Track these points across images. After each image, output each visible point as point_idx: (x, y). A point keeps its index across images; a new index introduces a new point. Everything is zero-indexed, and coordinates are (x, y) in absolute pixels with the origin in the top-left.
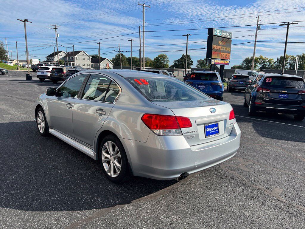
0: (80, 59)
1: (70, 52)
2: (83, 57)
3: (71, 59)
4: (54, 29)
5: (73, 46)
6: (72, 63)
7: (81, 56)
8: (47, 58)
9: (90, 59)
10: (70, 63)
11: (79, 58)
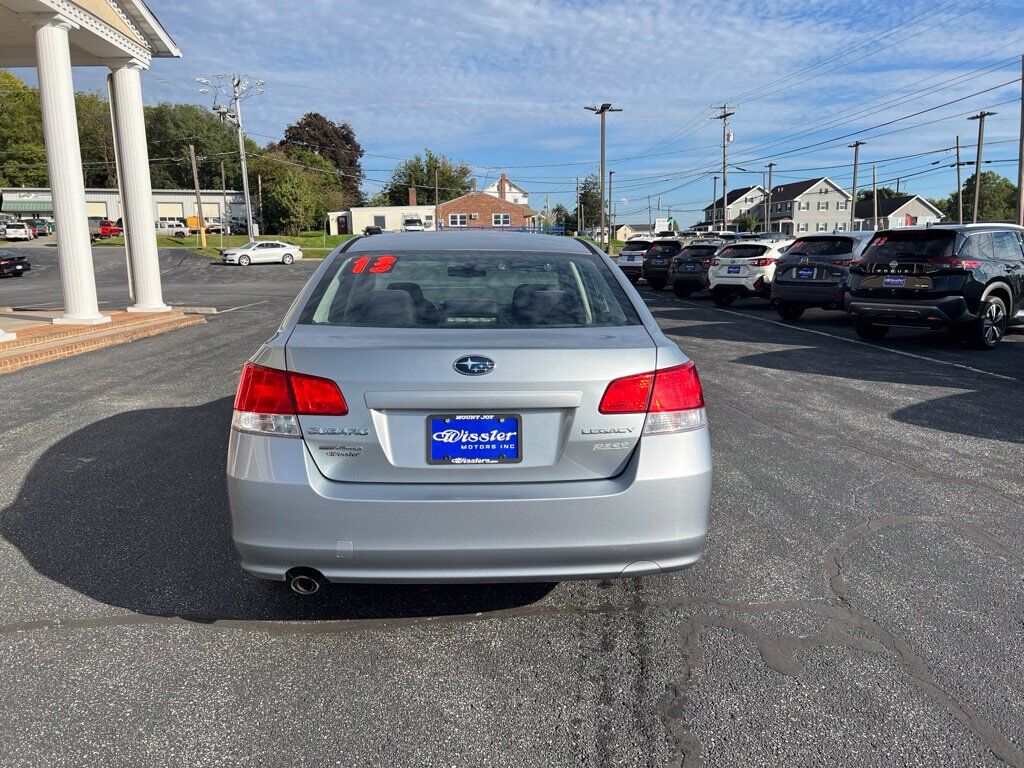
0: (813, 206)
1: (780, 187)
2: (823, 199)
3: (780, 210)
4: (721, 117)
5: (771, 165)
6: (781, 221)
7: (815, 196)
8: (707, 213)
9: (850, 204)
10: (776, 222)
11: (808, 204)
